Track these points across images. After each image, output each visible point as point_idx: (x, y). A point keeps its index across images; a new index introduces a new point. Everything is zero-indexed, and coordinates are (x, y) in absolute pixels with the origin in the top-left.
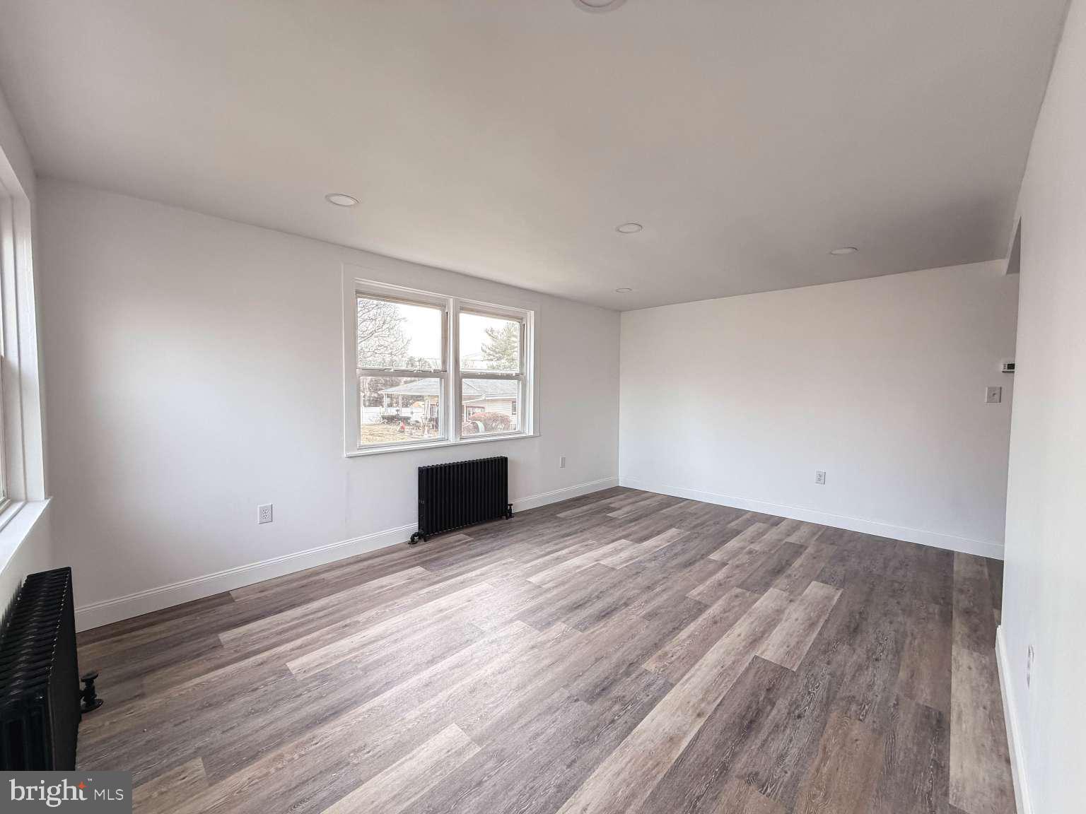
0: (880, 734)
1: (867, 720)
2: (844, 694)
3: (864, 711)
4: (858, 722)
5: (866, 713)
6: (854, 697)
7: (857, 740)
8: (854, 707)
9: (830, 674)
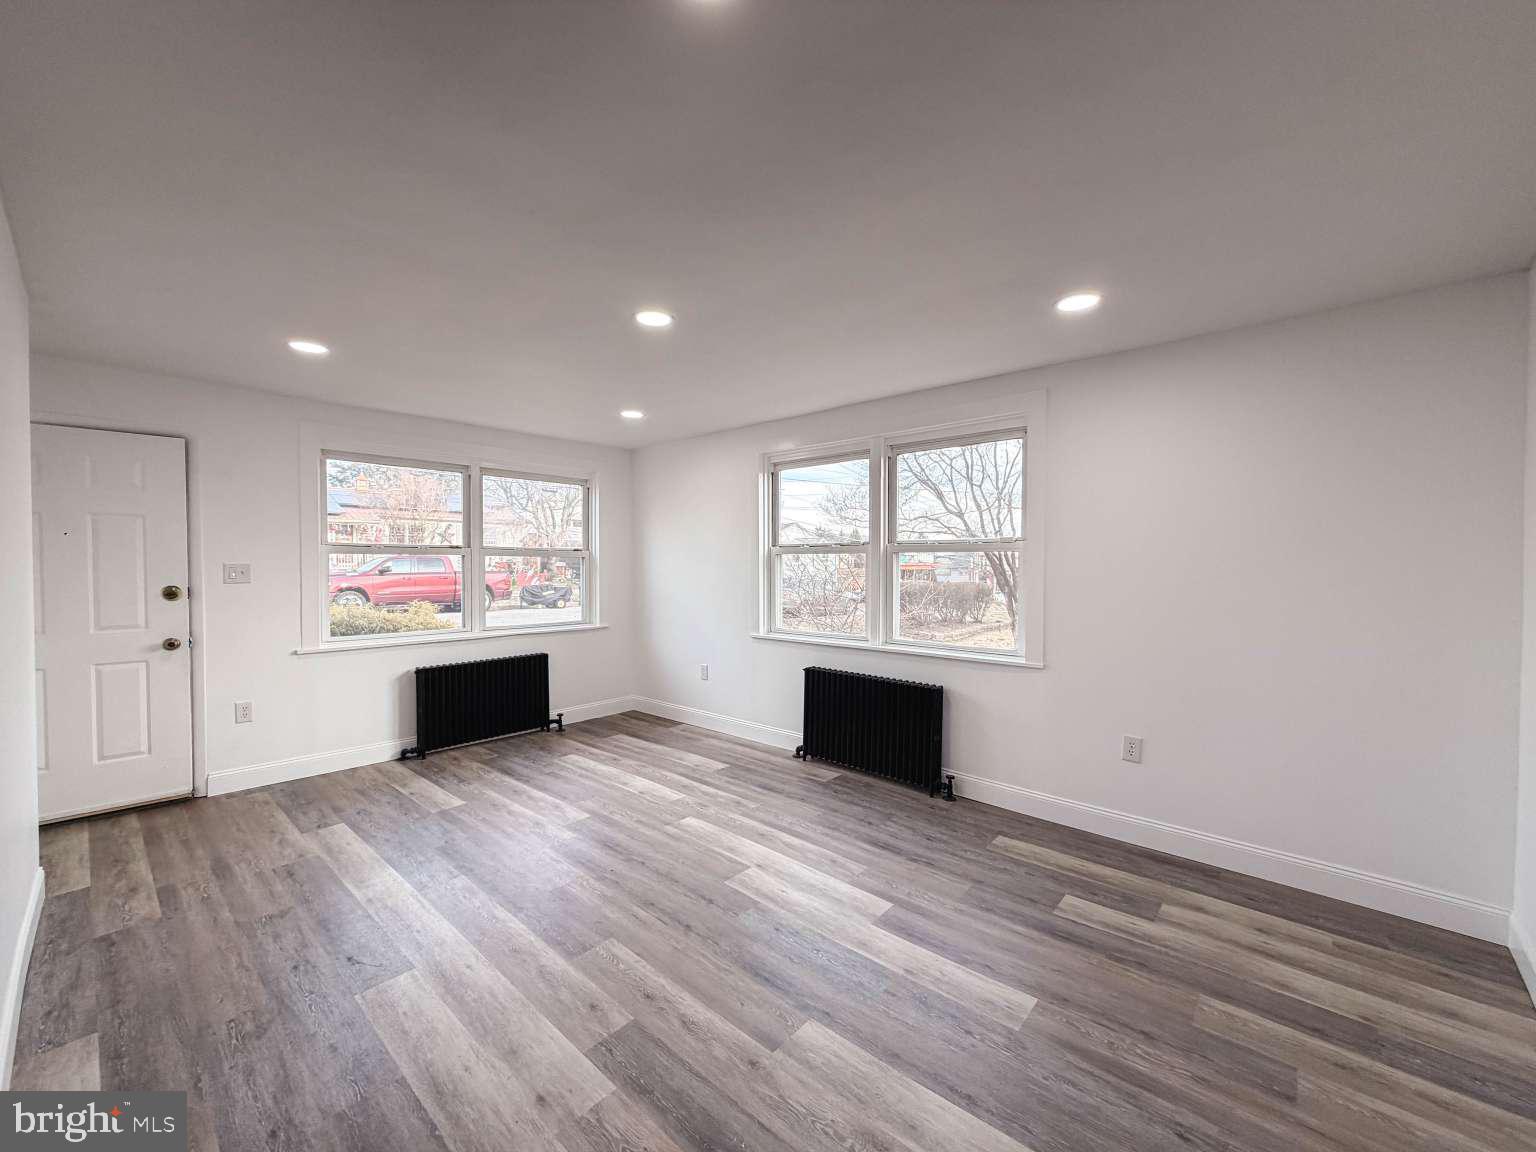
0: (200, 1030)
1: (224, 1027)
2: (273, 1029)
3: (233, 1035)
4: (232, 1017)
5: (230, 1034)
6: (259, 1038)
7: (221, 1001)
8: (249, 1027)
9: (314, 1035)
